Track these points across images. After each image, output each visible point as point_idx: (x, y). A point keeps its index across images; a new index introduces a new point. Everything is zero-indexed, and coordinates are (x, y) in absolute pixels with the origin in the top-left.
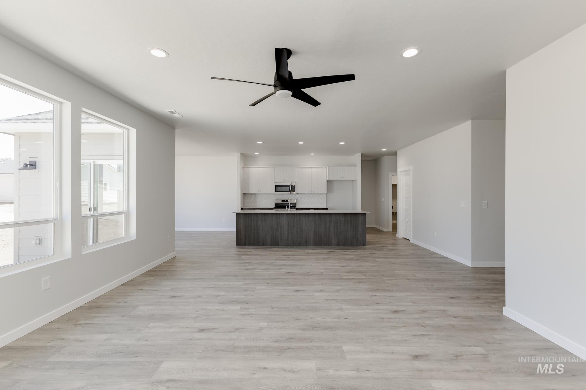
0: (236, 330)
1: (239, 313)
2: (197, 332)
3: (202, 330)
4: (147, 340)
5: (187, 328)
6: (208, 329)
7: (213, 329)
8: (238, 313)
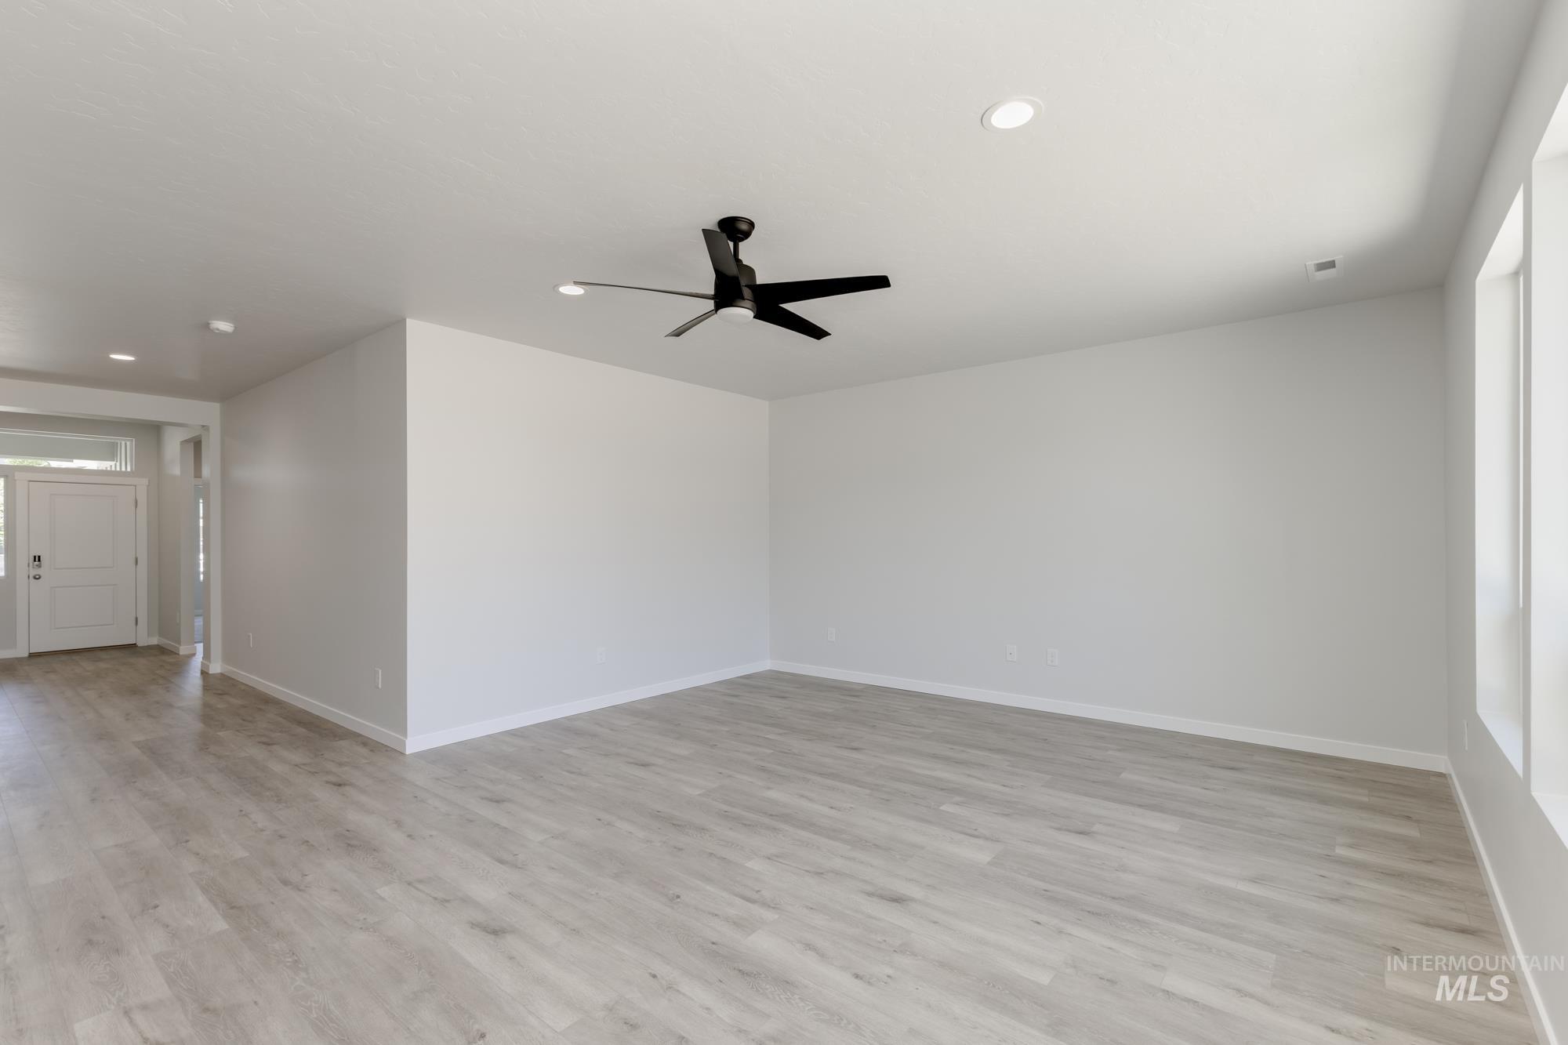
0: (822, 873)
1: (770, 915)
2: (912, 900)
3: (897, 900)
4: (1038, 923)
5: (935, 922)
6: (882, 897)
7: (870, 894)
8: (777, 916)
